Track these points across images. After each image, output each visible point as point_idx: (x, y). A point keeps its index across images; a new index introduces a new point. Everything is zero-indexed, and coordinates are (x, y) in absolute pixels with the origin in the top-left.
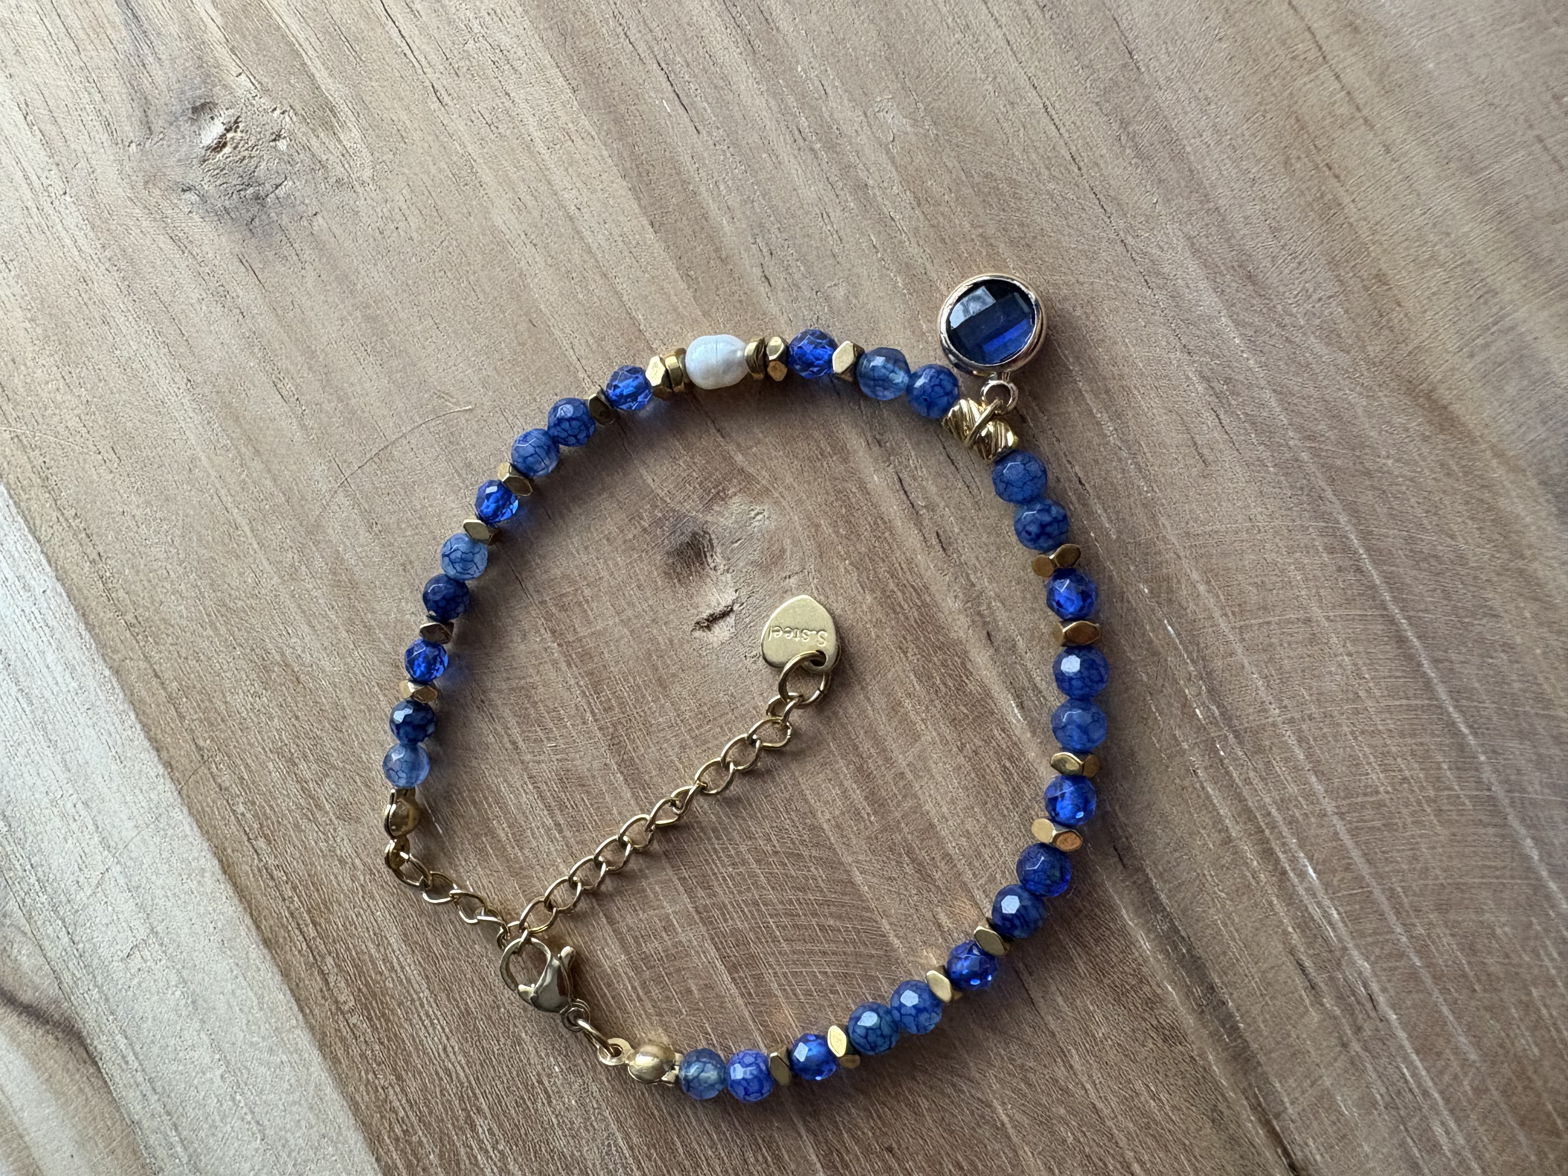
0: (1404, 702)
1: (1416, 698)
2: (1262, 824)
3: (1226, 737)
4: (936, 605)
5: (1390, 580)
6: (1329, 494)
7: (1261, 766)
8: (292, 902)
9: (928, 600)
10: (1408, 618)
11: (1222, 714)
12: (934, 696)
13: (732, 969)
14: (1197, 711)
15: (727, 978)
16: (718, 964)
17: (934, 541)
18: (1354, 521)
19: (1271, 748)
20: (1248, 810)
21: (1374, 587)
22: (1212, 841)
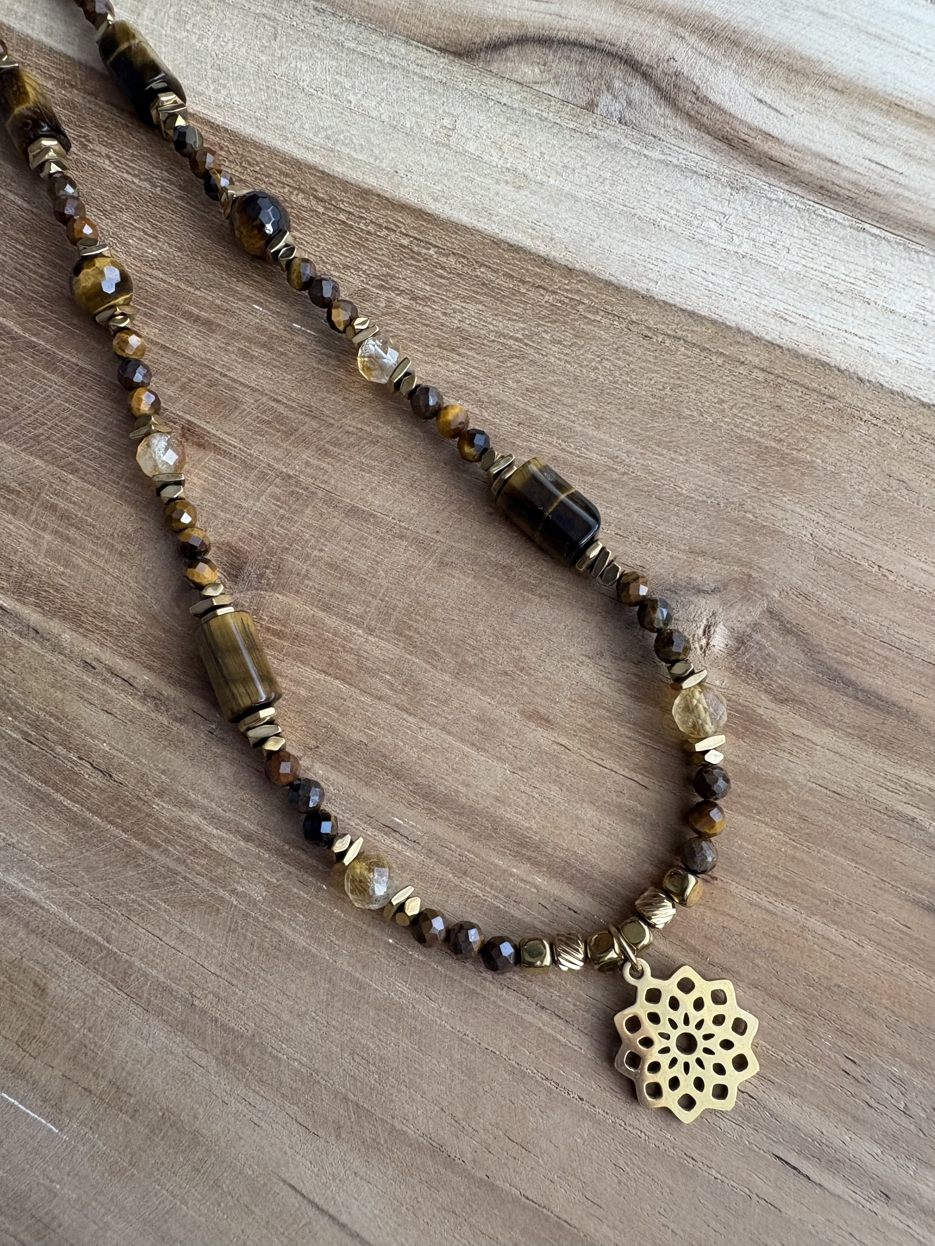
4: (74, 630)
8: (365, 224)
9: (80, 630)
12: (49, 581)
17: (94, 664)
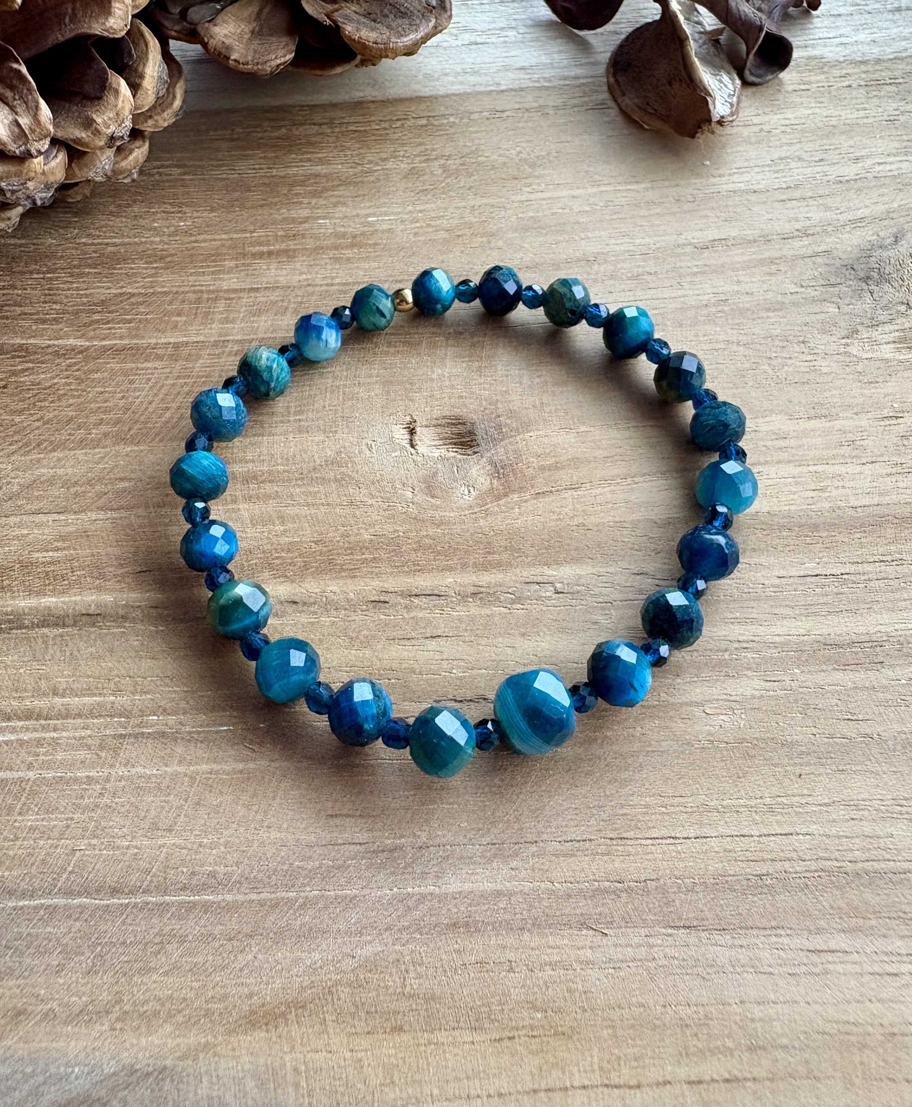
0: (70, 869)
1: (68, 879)
2: (50, 722)
3: (126, 728)
4: (336, 578)
5: (162, 908)
6: (254, 897)
7: (90, 741)
9: (344, 574)
10: (127, 905)
11: (143, 733)
12: (275, 546)
13: (176, 346)
14: (155, 718)
15: (172, 340)
16: (185, 339)
17: (382, 598)
18: (223, 904)
19: (97, 755)
20: (66, 717)
21: (165, 893)
22: (62, 682)
